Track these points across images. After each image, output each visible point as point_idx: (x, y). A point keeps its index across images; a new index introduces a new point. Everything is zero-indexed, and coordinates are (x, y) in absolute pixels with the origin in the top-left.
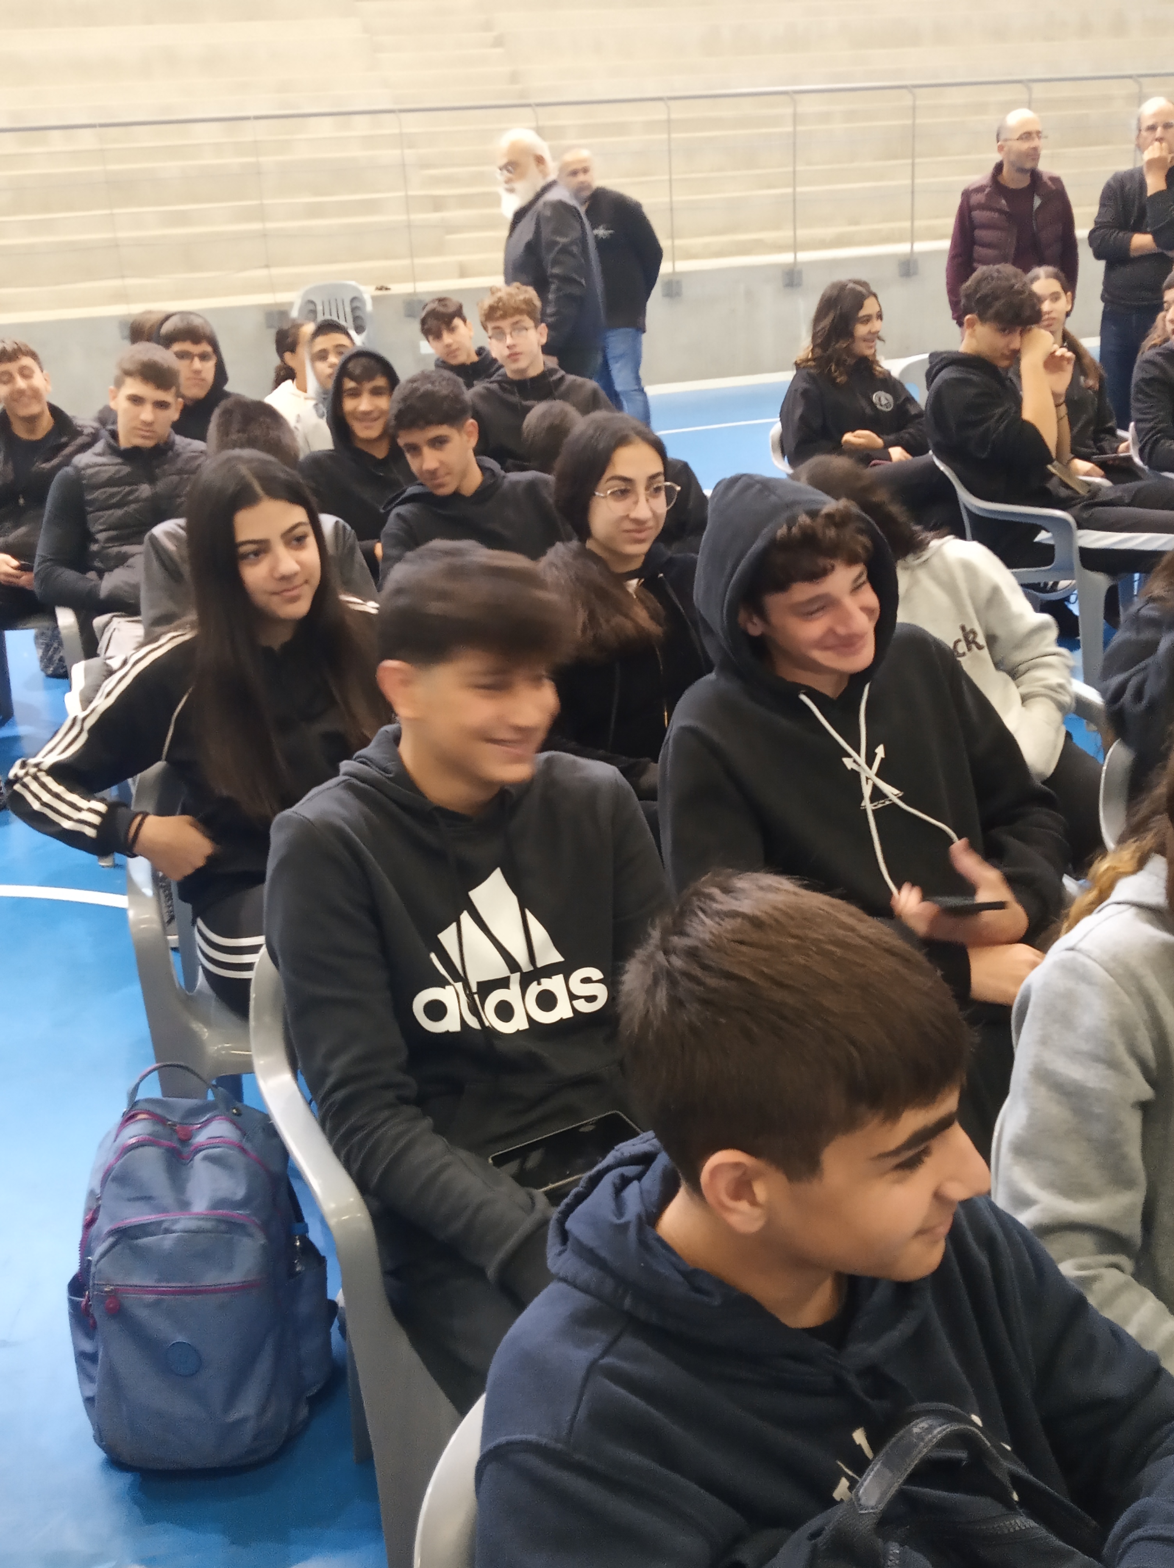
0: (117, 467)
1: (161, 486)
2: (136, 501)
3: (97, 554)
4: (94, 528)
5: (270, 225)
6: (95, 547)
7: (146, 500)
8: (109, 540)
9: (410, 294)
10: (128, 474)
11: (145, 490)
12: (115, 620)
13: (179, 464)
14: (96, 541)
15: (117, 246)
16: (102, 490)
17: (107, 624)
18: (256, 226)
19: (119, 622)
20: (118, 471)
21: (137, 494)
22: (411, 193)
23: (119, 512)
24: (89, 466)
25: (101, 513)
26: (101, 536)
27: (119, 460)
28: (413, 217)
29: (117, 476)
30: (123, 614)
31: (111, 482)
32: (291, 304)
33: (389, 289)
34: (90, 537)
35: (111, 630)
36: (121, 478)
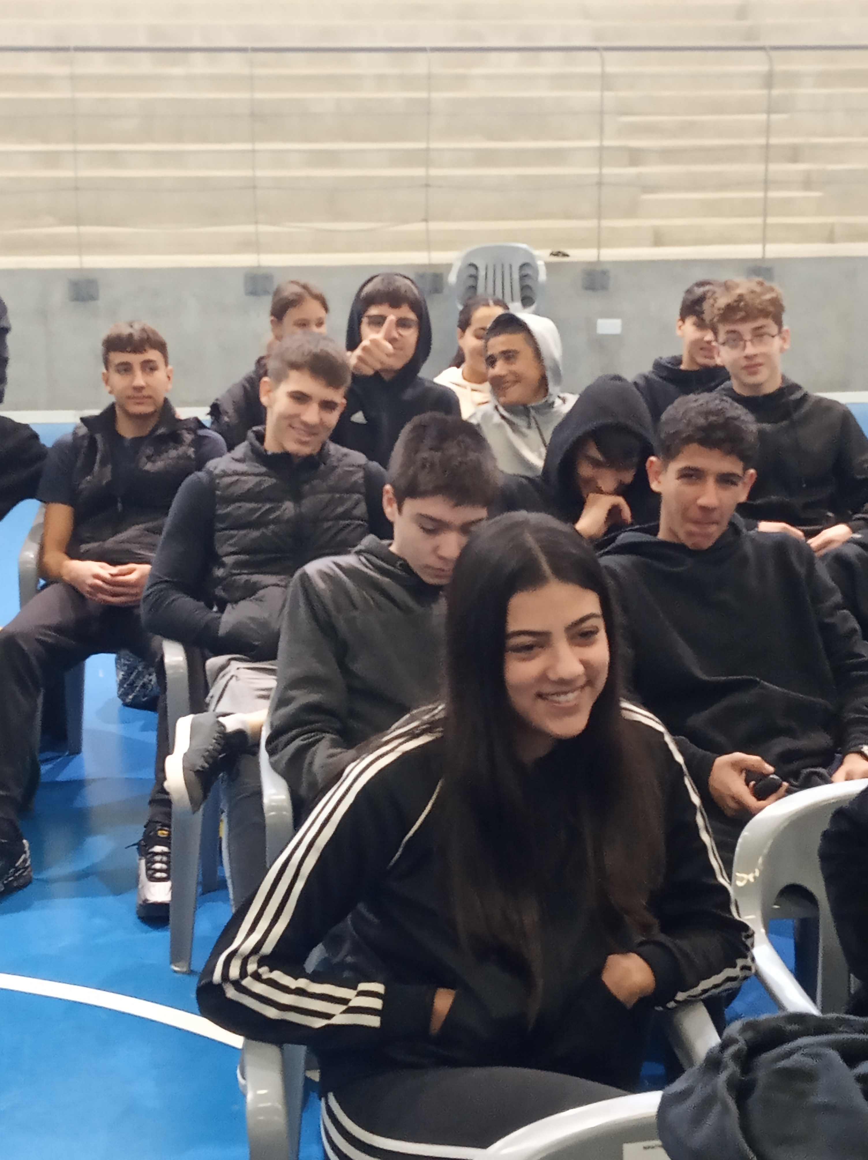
0: (258, 479)
1: (307, 504)
2: (276, 521)
3: (220, 580)
4: (223, 549)
5: (434, 172)
6: (220, 572)
7: (288, 521)
8: (238, 565)
9: (590, 263)
10: (271, 487)
11: (288, 508)
12: (235, 664)
13: (332, 480)
14: (223, 565)
15: (255, 187)
16: (237, 504)
17: (223, 668)
18: (419, 172)
19: (238, 669)
20: (259, 484)
21: (278, 513)
22: (607, 143)
23: (255, 534)
24: (225, 474)
25: (233, 532)
26: (229, 560)
27: (263, 469)
28: (606, 171)
29: (257, 490)
30: (244, 657)
31: (248, 496)
32: (449, 267)
33: (567, 256)
34: (217, 560)
35: (228, 677)
36: (261, 492)
